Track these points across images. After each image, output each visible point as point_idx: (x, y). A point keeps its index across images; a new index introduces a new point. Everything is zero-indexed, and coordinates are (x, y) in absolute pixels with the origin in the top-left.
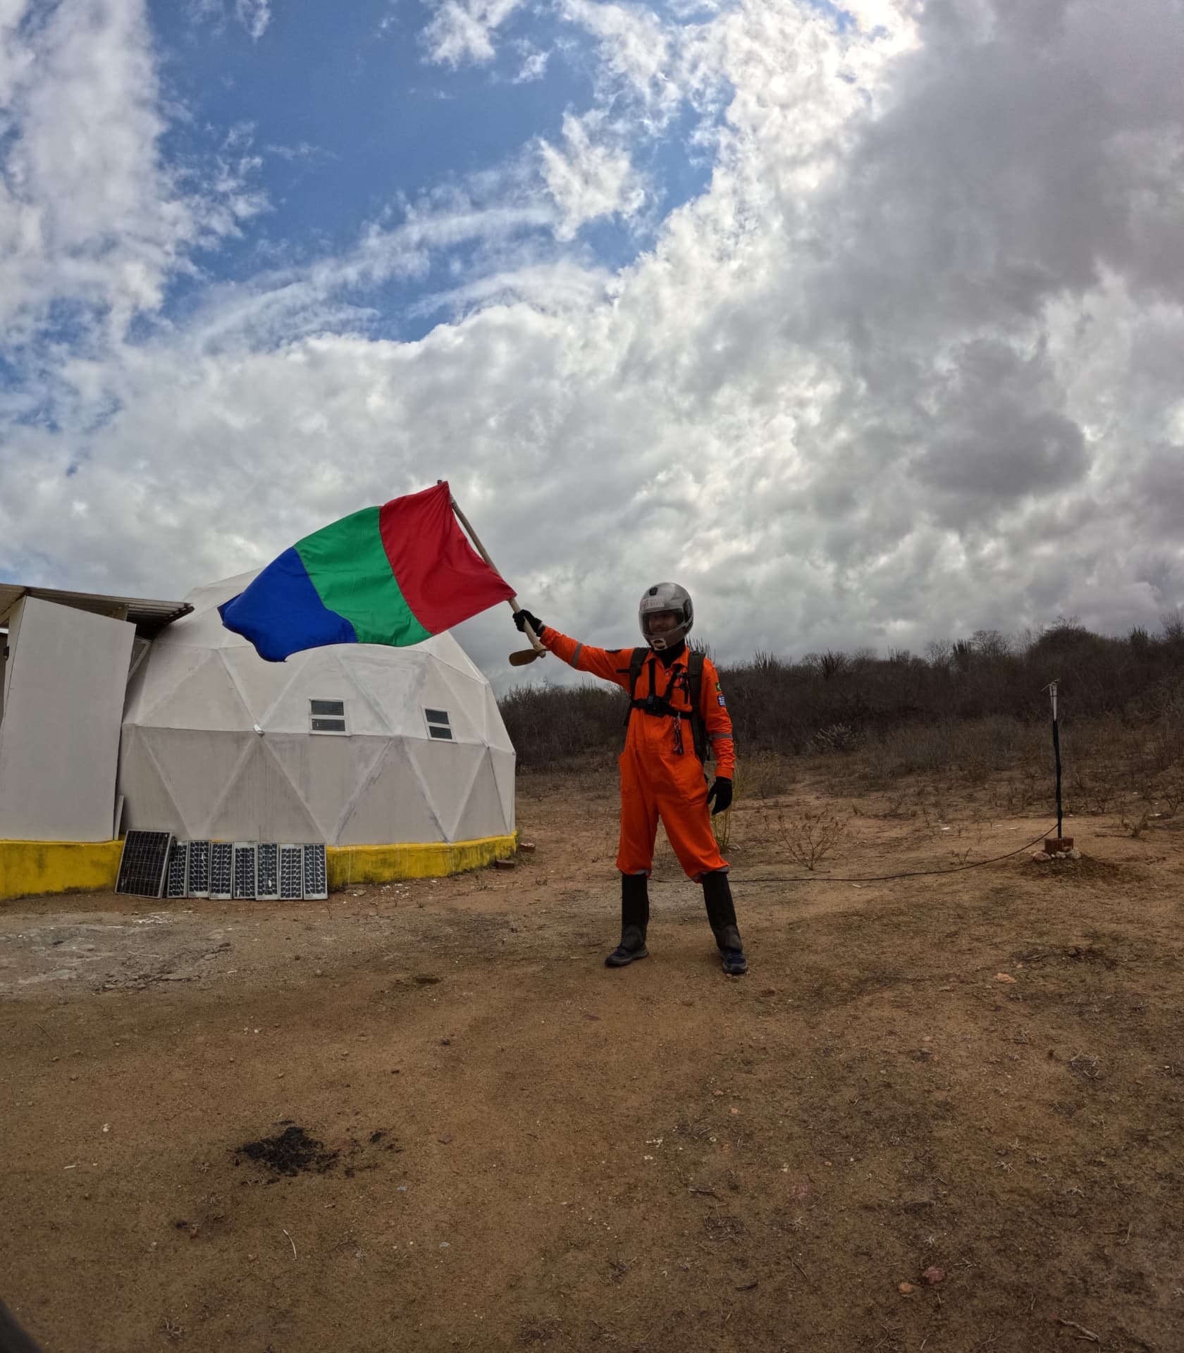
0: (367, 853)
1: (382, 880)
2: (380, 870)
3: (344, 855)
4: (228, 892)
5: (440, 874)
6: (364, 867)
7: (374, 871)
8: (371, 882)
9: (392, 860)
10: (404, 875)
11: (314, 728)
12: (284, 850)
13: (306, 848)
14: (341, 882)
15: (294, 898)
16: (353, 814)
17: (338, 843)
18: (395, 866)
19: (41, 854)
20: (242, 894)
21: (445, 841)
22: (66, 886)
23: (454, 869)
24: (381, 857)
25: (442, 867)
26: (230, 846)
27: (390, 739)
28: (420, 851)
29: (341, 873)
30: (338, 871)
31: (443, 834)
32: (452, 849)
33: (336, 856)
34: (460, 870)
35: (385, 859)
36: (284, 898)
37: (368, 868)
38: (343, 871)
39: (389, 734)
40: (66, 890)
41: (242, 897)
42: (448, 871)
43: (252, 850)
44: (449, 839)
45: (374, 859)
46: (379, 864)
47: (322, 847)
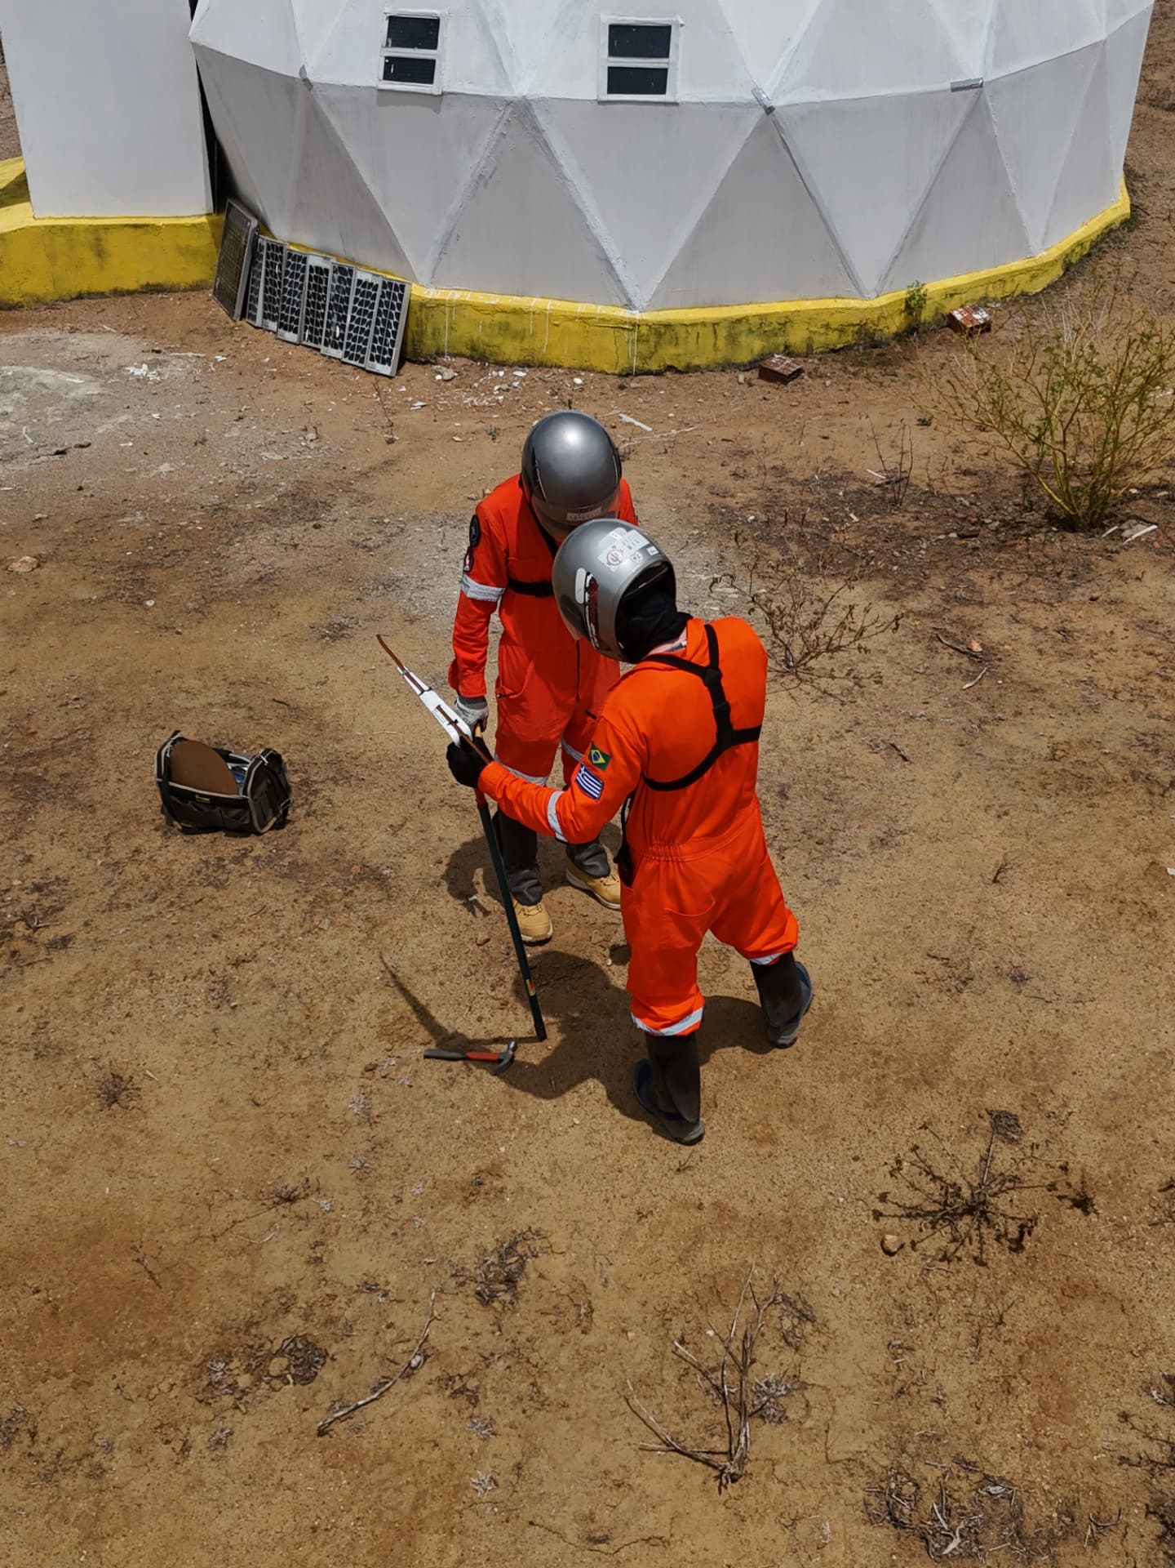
0: (478, 308)
1: (500, 358)
2: (497, 341)
3: (438, 305)
4: (295, 331)
5: (606, 368)
6: (470, 330)
7: (486, 340)
8: (480, 357)
9: (519, 327)
10: (538, 357)
11: (387, 76)
12: (360, 282)
13: (384, 286)
14: (434, 350)
15: (357, 363)
16: (454, 237)
17: (435, 280)
18: (523, 338)
19: (98, 239)
20: (310, 338)
21: (629, 305)
22: (143, 282)
23: (635, 363)
24: (498, 318)
25: (614, 353)
26: (305, 260)
27: (508, 103)
28: (573, 319)
29: (434, 334)
30: (429, 330)
31: (625, 294)
32: (635, 325)
33: (424, 305)
34: (654, 366)
35: (510, 322)
36: (346, 360)
37: (478, 334)
38: (436, 333)
39: (506, 94)
40: (142, 287)
41: (310, 344)
42: (623, 364)
43: (327, 271)
44: (636, 301)
45: (488, 319)
46: (497, 331)
47: (402, 287)
